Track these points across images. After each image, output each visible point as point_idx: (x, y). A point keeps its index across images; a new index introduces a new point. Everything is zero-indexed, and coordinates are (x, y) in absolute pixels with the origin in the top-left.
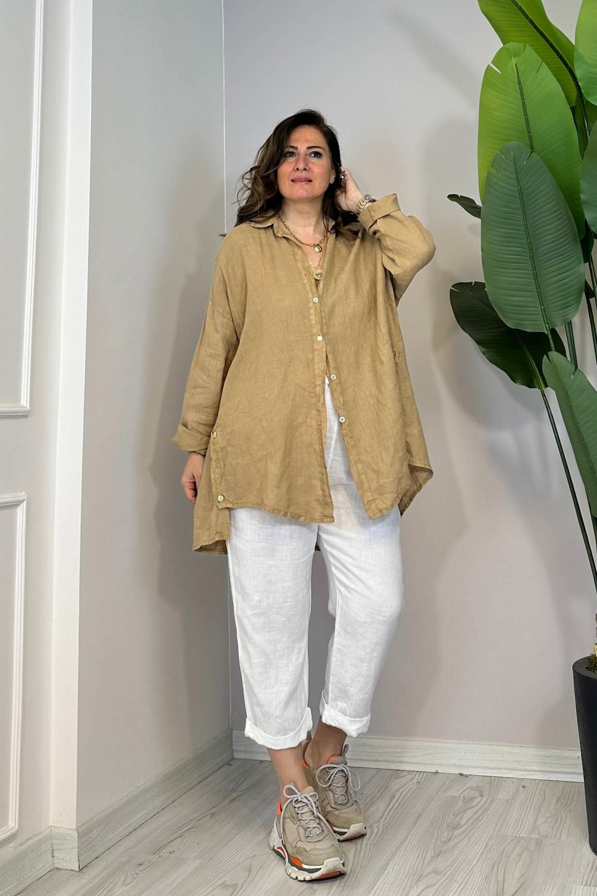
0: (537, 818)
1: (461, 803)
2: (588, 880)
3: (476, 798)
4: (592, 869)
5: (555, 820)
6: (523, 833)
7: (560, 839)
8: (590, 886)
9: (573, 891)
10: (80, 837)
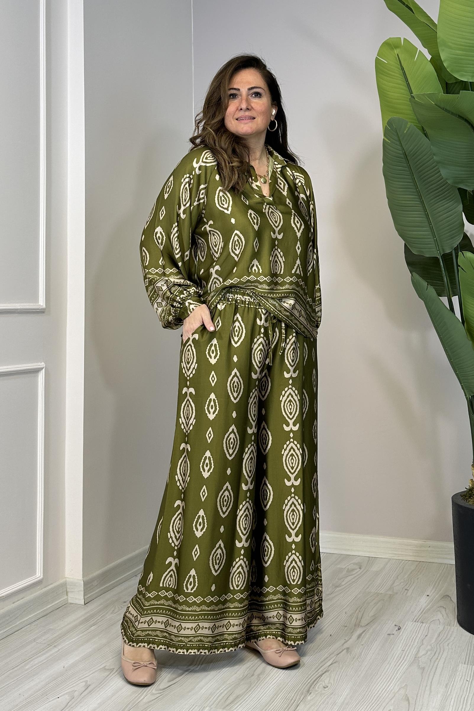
0: (393, 583)
1: (346, 572)
2: (417, 619)
3: (356, 569)
4: (422, 612)
5: (406, 584)
6: (382, 591)
7: (406, 595)
8: (418, 622)
9: (405, 625)
10: (86, 584)
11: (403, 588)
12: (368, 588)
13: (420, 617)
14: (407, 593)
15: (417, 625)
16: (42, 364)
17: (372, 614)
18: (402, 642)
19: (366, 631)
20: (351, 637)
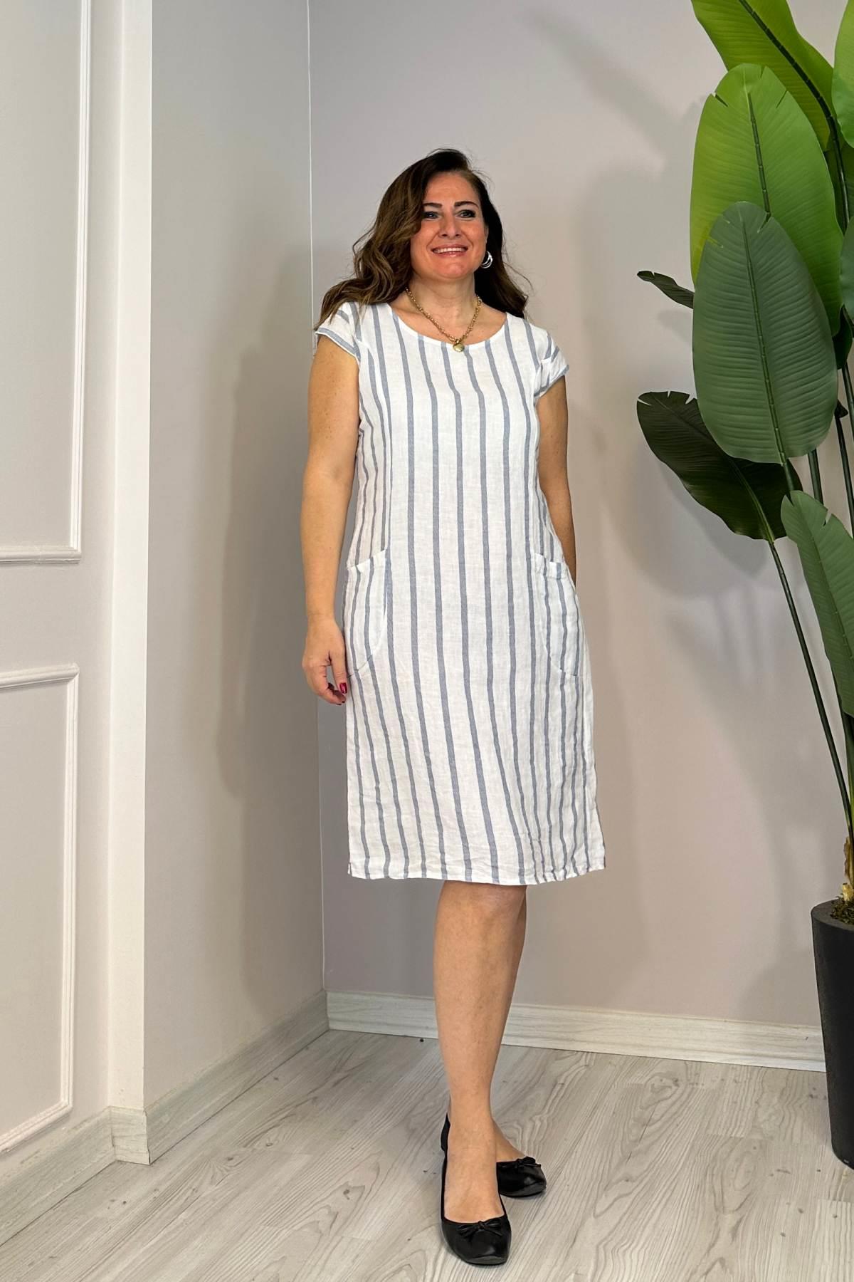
0: (756, 1115)
1: (650, 1092)
2: (836, 1194)
3: (669, 1086)
6: (740, 1133)
8: (840, 1200)
9: (818, 1207)
10: (149, 1121)
11: (779, 1126)
12: (708, 1128)
13: (840, 1188)
14: (792, 1138)
15: (841, 1207)
16: (73, 668)
17: (739, 1184)
18: (826, 1245)
19: (745, 1218)
20: (718, 1234)
